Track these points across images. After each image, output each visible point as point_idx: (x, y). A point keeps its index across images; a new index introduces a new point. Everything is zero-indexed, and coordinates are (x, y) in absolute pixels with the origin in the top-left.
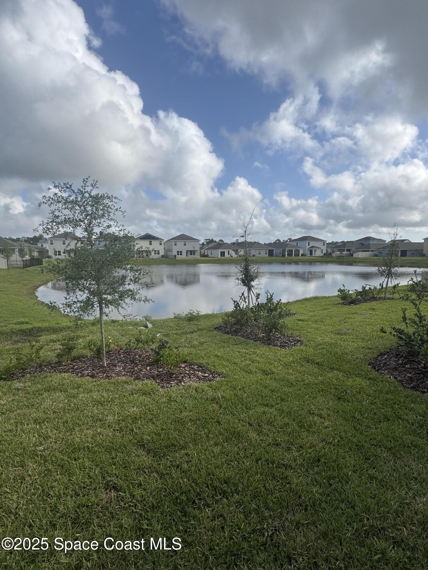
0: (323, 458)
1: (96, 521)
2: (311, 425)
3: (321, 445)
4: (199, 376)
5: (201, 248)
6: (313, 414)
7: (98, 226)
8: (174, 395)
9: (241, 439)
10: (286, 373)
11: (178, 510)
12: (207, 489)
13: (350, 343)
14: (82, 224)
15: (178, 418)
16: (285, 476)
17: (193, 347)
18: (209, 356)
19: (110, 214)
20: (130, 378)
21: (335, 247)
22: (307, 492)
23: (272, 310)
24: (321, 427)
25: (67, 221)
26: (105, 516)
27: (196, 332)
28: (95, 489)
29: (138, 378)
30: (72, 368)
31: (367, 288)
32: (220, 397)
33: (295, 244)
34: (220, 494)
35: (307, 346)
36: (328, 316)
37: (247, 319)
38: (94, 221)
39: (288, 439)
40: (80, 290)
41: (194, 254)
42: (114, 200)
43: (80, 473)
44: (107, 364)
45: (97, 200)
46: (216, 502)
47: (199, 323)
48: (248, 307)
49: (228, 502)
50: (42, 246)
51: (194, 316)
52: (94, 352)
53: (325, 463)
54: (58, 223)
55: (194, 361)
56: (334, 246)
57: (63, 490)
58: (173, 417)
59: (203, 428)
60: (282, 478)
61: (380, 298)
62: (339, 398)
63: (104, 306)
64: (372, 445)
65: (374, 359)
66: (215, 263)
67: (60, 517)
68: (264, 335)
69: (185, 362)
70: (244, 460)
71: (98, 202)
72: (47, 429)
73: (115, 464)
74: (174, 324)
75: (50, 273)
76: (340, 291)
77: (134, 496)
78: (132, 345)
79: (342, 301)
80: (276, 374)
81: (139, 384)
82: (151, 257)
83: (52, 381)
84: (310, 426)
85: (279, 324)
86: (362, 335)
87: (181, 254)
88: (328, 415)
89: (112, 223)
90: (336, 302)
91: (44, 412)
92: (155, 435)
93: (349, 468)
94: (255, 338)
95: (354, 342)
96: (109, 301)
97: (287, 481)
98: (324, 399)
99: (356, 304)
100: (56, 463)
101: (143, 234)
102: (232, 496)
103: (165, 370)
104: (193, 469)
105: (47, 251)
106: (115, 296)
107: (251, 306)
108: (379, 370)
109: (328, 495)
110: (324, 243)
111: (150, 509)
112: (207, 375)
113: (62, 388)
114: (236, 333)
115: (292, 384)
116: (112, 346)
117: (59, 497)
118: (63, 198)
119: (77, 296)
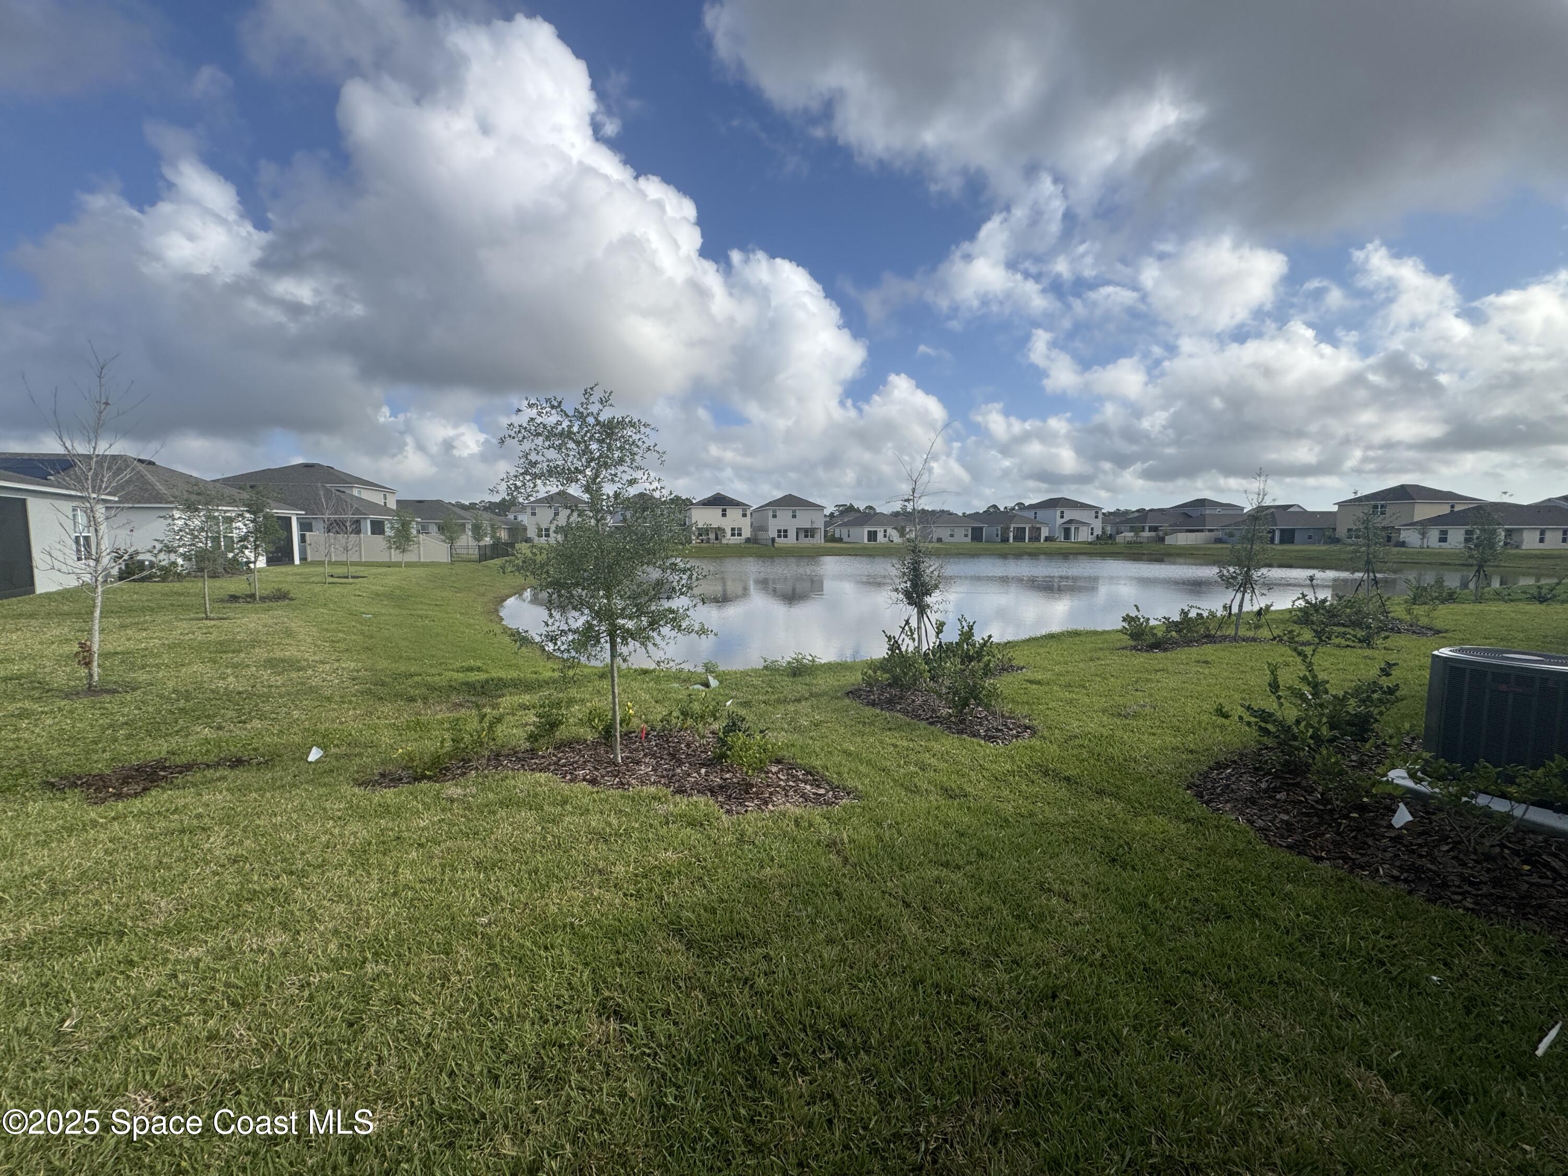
0: (1065, 991)
1: (575, 1077)
2: (1042, 915)
3: (1061, 961)
4: (805, 793)
5: (827, 524)
6: (1050, 890)
7: (612, 480)
8: (750, 829)
9: (883, 935)
10: (994, 797)
11: (739, 1072)
12: (802, 1035)
13: (1146, 736)
14: (580, 476)
15: (754, 878)
16: (974, 1023)
17: (798, 729)
18: (830, 753)
19: (636, 457)
20: (666, 791)
21: (1122, 522)
22: (1021, 1063)
23: (971, 659)
24: (1064, 922)
25: (553, 472)
26: (594, 1069)
27: (806, 699)
28: (579, 1012)
29: (680, 791)
30: (555, 764)
31: (1193, 614)
32: (846, 840)
33: (1030, 514)
34: (831, 1049)
35: (1045, 739)
36: (1097, 675)
37: (914, 675)
38: (604, 472)
39: (987, 943)
40: (574, 608)
41: (812, 536)
42: (643, 429)
43: (553, 976)
44: (622, 758)
45: (610, 429)
46: (820, 1065)
47: (815, 682)
48: (918, 649)
49: (846, 1068)
50: (516, 518)
51: (804, 666)
52: (600, 733)
53: (1068, 1003)
54: (535, 476)
55: (798, 761)
56: (1120, 519)
57: (518, 1008)
58: (745, 876)
59: (805, 903)
60: (968, 1028)
61: (1224, 638)
62: (1114, 860)
63: (619, 640)
64: (1184, 971)
65: (1200, 775)
66: (856, 555)
67: (507, 1063)
68: (950, 711)
69: (779, 762)
70: (888, 980)
71: (613, 433)
72: (499, 882)
73: (620, 965)
74: (763, 681)
75: (517, 574)
76: (1127, 619)
77: (653, 1034)
78: (674, 721)
79: (1133, 643)
80: (971, 799)
81: (683, 803)
82: (724, 541)
83: (515, 787)
84: (1041, 917)
85: (983, 688)
86: (1174, 720)
87: (786, 536)
88: (1085, 896)
89: (638, 475)
90: (1118, 645)
91: (496, 847)
92: (705, 910)
93: (1122, 1019)
94: (931, 717)
95: (1154, 735)
96: (628, 630)
97: (979, 1036)
98: (1076, 860)
99: (1165, 650)
100: (509, 953)
101: (708, 494)
102: (856, 1056)
103: (736, 777)
104: (777, 989)
105: (525, 529)
106: (642, 621)
107: (925, 648)
108: (1211, 801)
109: (1070, 1077)
110: (1097, 513)
111: (682, 1064)
112: (822, 791)
113: (533, 803)
114: (890, 704)
115: (1006, 821)
116: (635, 721)
117: (509, 1021)
118: (545, 426)
119: (569, 621)
